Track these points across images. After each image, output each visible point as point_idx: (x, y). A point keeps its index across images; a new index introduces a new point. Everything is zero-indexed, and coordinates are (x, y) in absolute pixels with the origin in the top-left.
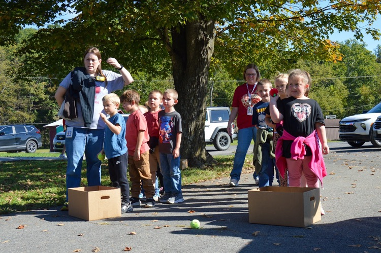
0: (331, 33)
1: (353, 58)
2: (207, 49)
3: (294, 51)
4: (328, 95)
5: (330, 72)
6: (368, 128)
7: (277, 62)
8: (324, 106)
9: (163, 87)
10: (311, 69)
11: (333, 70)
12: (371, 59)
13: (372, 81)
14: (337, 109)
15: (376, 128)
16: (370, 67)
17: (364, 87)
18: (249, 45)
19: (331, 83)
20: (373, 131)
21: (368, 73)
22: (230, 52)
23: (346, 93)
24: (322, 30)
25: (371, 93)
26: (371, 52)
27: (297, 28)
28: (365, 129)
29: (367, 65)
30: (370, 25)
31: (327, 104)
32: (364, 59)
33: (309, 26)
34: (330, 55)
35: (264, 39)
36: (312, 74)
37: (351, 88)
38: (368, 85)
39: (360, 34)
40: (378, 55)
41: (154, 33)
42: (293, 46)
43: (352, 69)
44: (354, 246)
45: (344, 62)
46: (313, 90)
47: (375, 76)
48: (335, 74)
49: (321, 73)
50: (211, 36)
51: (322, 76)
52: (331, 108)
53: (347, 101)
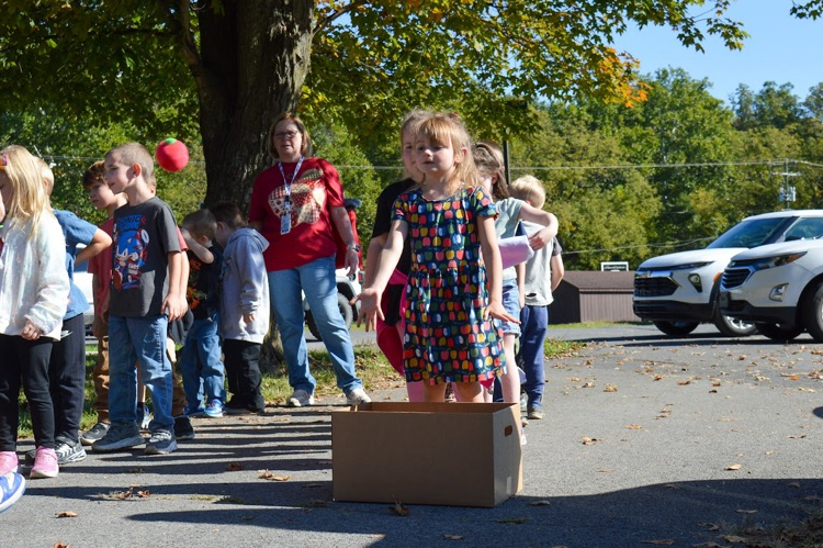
0: (620, 31)
1: (675, 116)
2: (291, 62)
3: (522, 76)
4: (609, 211)
5: (616, 150)
6: (708, 286)
7: (478, 103)
8: (599, 238)
9: (181, 180)
10: (567, 142)
11: (624, 147)
12: (721, 119)
13: (722, 176)
14: (632, 246)
15: (726, 286)
16: (718, 140)
17: (702, 193)
18: (404, 55)
19: (618, 179)
20: (719, 294)
21: (713, 156)
22: (357, 77)
23: (655, 206)
24: (594, 21)
25: (719, 208)
26: (722, 102)
27: (531, 13)
28: (699, 288)
29: (709, 135)
30: (719, 12)
31: (605, 234)
32: (703, 121)
33: (562, 9)
34: (614, 88)
35: (443, 40)
36: (570, 156)
37: (666, 194)
38: (712, 186)
39: (693, 31)
40: (738, 111)
41: (152, 17)
42: (520, 63)
43: (671, 146)
44: (656, 542)
45: (652, 125)
46: (570, 198)
47: (730, 164)
48: (628, 155)
49: (592, 153)
50: (305, 28)
51: (593, 160)
52: (616, 245)
53: (658, 227)
